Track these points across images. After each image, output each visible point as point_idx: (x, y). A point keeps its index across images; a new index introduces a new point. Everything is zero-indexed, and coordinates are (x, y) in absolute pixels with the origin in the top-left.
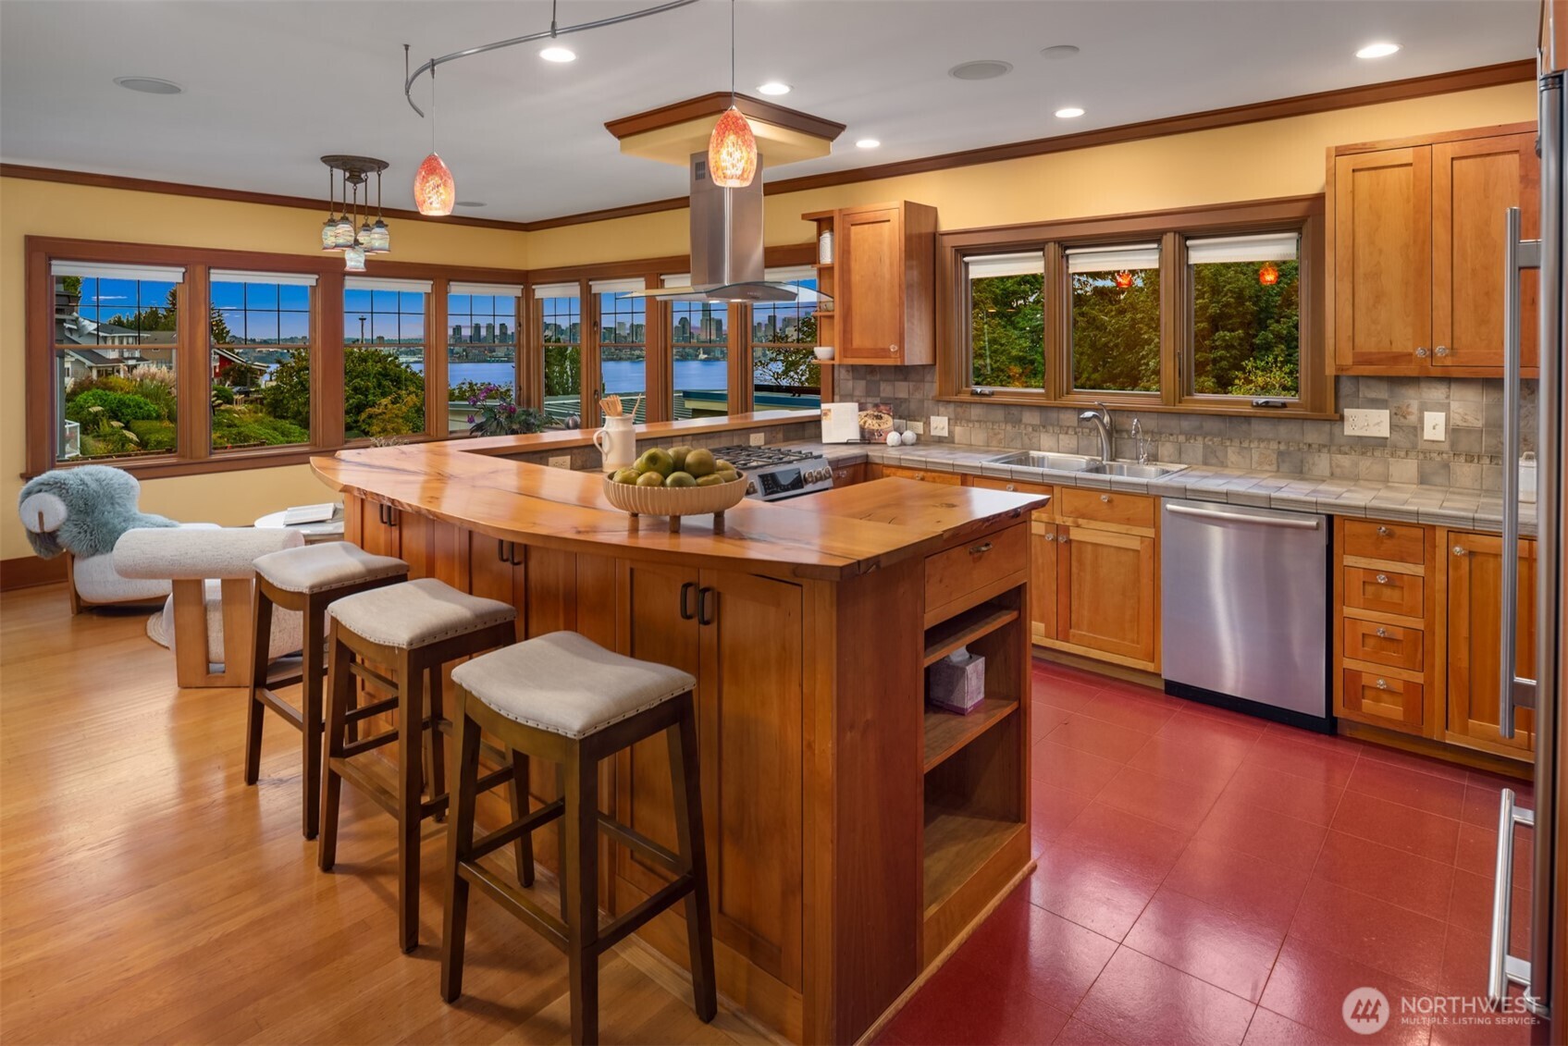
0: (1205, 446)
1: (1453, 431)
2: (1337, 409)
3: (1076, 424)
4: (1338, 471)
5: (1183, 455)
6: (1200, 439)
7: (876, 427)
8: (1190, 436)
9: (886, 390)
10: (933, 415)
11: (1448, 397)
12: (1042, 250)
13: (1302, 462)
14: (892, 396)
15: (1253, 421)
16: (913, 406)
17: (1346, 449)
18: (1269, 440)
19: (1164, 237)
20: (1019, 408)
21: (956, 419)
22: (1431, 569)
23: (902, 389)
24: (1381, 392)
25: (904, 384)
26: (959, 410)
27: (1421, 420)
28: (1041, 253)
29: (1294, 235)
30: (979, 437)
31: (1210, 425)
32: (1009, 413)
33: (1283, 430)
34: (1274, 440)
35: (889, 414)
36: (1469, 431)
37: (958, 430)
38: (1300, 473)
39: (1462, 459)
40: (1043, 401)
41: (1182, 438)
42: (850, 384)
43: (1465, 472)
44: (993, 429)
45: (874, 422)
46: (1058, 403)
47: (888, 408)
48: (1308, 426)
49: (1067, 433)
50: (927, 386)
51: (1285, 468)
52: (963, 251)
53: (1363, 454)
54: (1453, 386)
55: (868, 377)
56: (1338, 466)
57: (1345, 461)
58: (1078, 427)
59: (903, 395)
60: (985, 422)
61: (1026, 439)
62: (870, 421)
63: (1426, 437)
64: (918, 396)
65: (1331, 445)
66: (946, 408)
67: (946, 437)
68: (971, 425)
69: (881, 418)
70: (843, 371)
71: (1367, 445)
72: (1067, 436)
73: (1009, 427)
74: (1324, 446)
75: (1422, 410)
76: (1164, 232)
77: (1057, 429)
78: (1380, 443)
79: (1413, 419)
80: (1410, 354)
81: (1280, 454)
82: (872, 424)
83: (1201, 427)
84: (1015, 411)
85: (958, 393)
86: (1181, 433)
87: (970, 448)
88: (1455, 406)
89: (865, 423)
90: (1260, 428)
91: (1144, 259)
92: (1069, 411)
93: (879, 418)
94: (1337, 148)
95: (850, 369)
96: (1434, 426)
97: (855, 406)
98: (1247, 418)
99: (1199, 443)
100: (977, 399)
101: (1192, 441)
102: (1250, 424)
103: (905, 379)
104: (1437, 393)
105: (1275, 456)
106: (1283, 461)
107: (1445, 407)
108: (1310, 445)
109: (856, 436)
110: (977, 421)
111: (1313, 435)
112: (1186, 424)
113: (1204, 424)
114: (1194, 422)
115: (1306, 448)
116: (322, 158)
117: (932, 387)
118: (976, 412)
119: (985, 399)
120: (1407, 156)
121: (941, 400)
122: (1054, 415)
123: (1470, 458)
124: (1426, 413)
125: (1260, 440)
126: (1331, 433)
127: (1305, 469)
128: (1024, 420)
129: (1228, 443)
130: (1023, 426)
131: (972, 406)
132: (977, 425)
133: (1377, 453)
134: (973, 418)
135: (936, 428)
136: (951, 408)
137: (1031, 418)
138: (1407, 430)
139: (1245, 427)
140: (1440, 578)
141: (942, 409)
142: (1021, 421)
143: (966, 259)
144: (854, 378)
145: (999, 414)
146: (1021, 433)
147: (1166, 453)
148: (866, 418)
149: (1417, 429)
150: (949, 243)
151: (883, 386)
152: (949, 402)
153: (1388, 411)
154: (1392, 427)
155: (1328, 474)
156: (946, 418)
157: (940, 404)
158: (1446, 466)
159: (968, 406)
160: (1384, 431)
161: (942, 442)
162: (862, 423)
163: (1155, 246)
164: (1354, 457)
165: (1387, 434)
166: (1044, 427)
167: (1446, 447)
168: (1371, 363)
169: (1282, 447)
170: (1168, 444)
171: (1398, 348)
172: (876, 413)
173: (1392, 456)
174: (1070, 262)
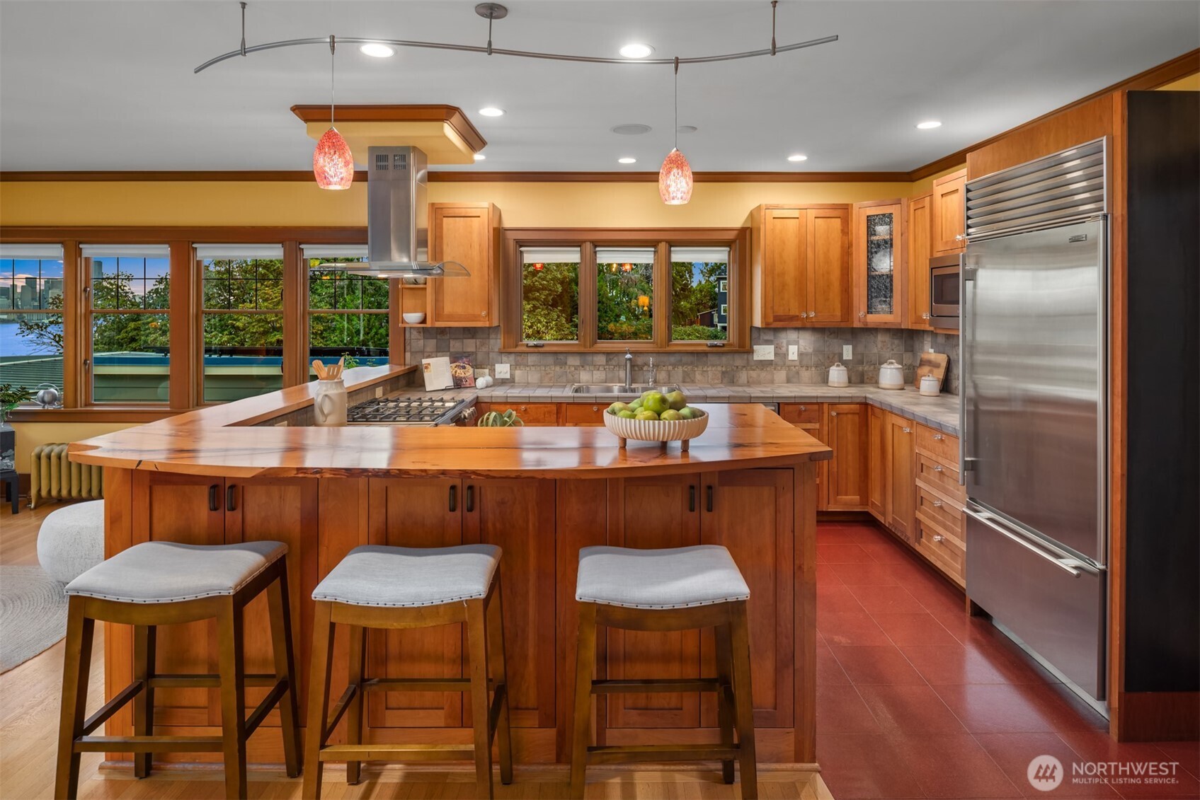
0: (684, 372)
1: (801, 355)
2: (751, 347)
3: (604, 363)
4: (751, 380)
5: (671, 378)
6: (680, 367)
7: (463, 375)
8: (675, 366)
9: (456, 346)
10: (498, 363)
11: (798, 338)
12: (580, 246)
13: (733, 376)
14: (461, 350)
15: (709, 355)
16: (480, 357)
17: (754, 367)
18: (717, 365)
19: (660, 244)
20: (565, 355)
21: (517, 365)
22: (822, 425)
23: (470, 345)
24: (769, 336)
25: (472, 341)
26: (519, 358)
27: (787, 350)
28: (579, 249)
29: (728, 249)
30: (534, 376)
31: (685, 359)
32: (557, 359)
33: (724, 359)
34: (719, 365)
35: (467, 364)
36: (807, 354)
37: (518, 373)
38: (732, 382)
39: (804, 368)
40: (582, 349)
41: (670, 368)
42: (421, 342)
43: (805, 374)
44: (545, 370)
45: (461, 371)
46: (593, 349)
47: (465, 360)
48: (736, 356)
49: (598, 370)
50: (492, 341)
51: (725, 380)
52: (521, 243)
53: (762, 369)
54: (800, 332)
55: (439, 337)
56: (751, 377)
57: (754, 374)
58: (607, 365)
59: (471, 349)
60: (540, 366)
61: (570, 376)
62: (458, 371)
63: (790, 358)
64: (484, 349)
65: (749, 365)
66: (508, 357)
67: (508, 379)
68: (528, 369)
70: (414, 333)
71: (764, 364)
72: (599, 372)
73: (558, 368)
74: (744, 367)
75: (788, 344)
76: (660, 241)
77: (592, 368)
78: (770, 363)
79: (784, 349)
80: (798, 316)
81: (723, 373)
82: (460, 373)
83: (681, 360)
84: (561, 357)
85: (517, 346)
86: (670, 365)
87: (527, 385)
88: (801, 342)
89: (456, 372)
90: (712, 358)
91: (645, 257)
92: (601, 355)
93: (464, 368)
94: (766, 205)
95: (421, 330)
96: (793, 353)
97: (447, 359)
98: (705, 353)
99: (680, 370)
100: (531, 350)
101: (676, 369)
102: (707, 357)
103: (473, 338)
104: (793, 335)
105: (720, 375)
106: (725, 377)
107: (797, 343)
108: (737, 367)
109: (450, 383)
110: (533, 366)
111: (739, 361)
112: (673, 359)
113: (683, 358)
114: (677, 357)
115: (735, 368)
117: (497, 342)
118: (532, 359)
119: (541, 349)
120: (796, 213)
121: (504, 352)
122: (589, 358)
123: (807, 368)
124: (790, 346)
125: (713, 366)
126: (748, 359)
127: (735, 380)
128: (569, 363)
129: (696, 369)
130: (567, 367)
131: (529, 355)
132: (533, 368)
133: (768, 369)
134: (529, 364)
135: (501, 372)
136: (512, 357)
137: (573, 361)
138: (781, 354)
139: (705, 359)
140: (826, 428)
141: (504, 358)
142: (566, 363)
143: (522, 249)
144: (424, 338)
145: (550, 359)
146: (566, 372)
147: (661, 378)
148: (456, 369)
149: (786, 355)
150: (511, 236)
151: (452, 343)
152: (511, 353)
153: (773, 346)
154: (776, 354)
155: (746, 382)
156: (509, 365)
157: (503, 355)
158: (798, 373)
159: (526, 355)
160: (771, 357)
161: (505, 383)
162: (453, 373)
163: (653, 249)
164: (758, 371)
165: (772, 358)
166: (583, 367)
167: (797, 363)
168: (780, 321)
169: (724, 369)
170: (663, 372)
171: (792, 313)
172: (461, 365)
173: (775, 369)
174: (598, 256)
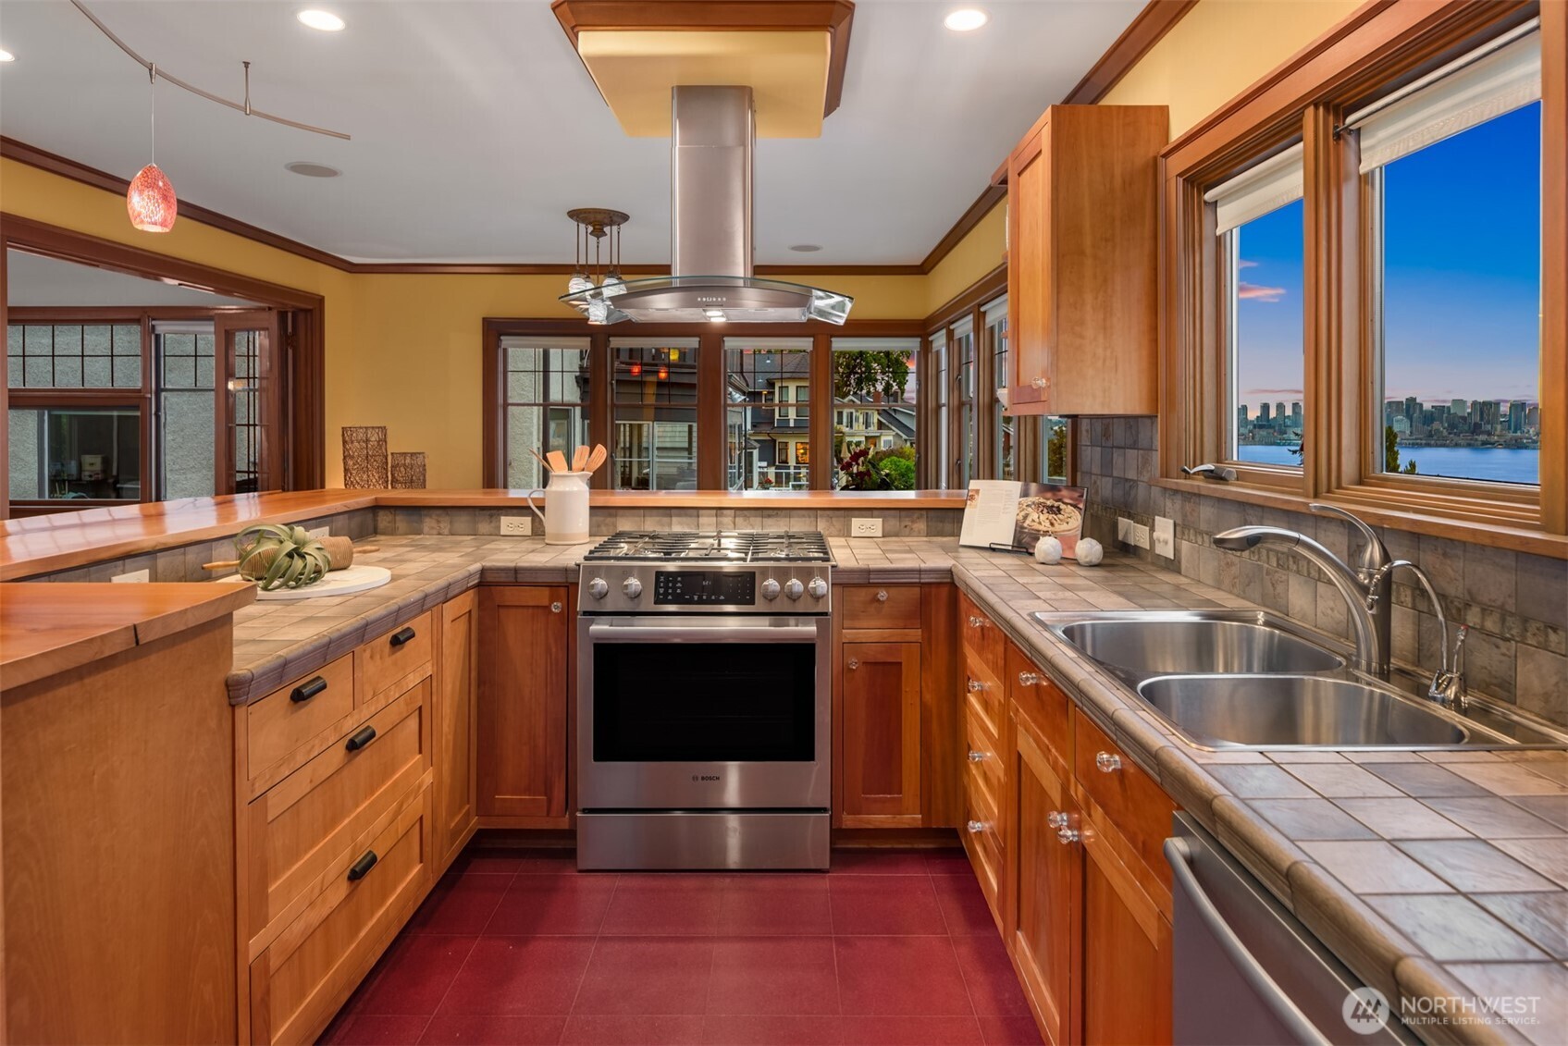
7: (1044, 527)
10: (1159, 515)
16: (1141, 495)
20: (1259, 513)
21: (1187, 526)
25: (1133, 453)
26: (1188, 507)
30: (1208, 565)
35: (1075, 506)
37: (1184, 546)
45: (1043, 517)
47: (1076, 495)
50: (1143, 456)
62: (1035, 516)
66: (1171, 503)
67: (1172, 561)
68: (1200, 540)
69: (1059, 510)
82: (1039, 520)
89: (1025, 517)
93: (1055, 510)
97: (1018, 487)
100: (1209, 486)
110: (1206, 533)
116: (568, 213)
117: (1150, 459)
118: (1206, 513)
119: (1218, 489)
121: (1162, 486)
132: (1207, 542)
136: (1177, 504)
141: (1164, 504)
143: (1210, 195)
148: (1031, 510)
150: (1173, 169)
152: (1174, 491)
156: (1172, 522)
157: (1161, 494)
159: (1200, 501)
162: (1021, 516)
172: (1049, 503)
